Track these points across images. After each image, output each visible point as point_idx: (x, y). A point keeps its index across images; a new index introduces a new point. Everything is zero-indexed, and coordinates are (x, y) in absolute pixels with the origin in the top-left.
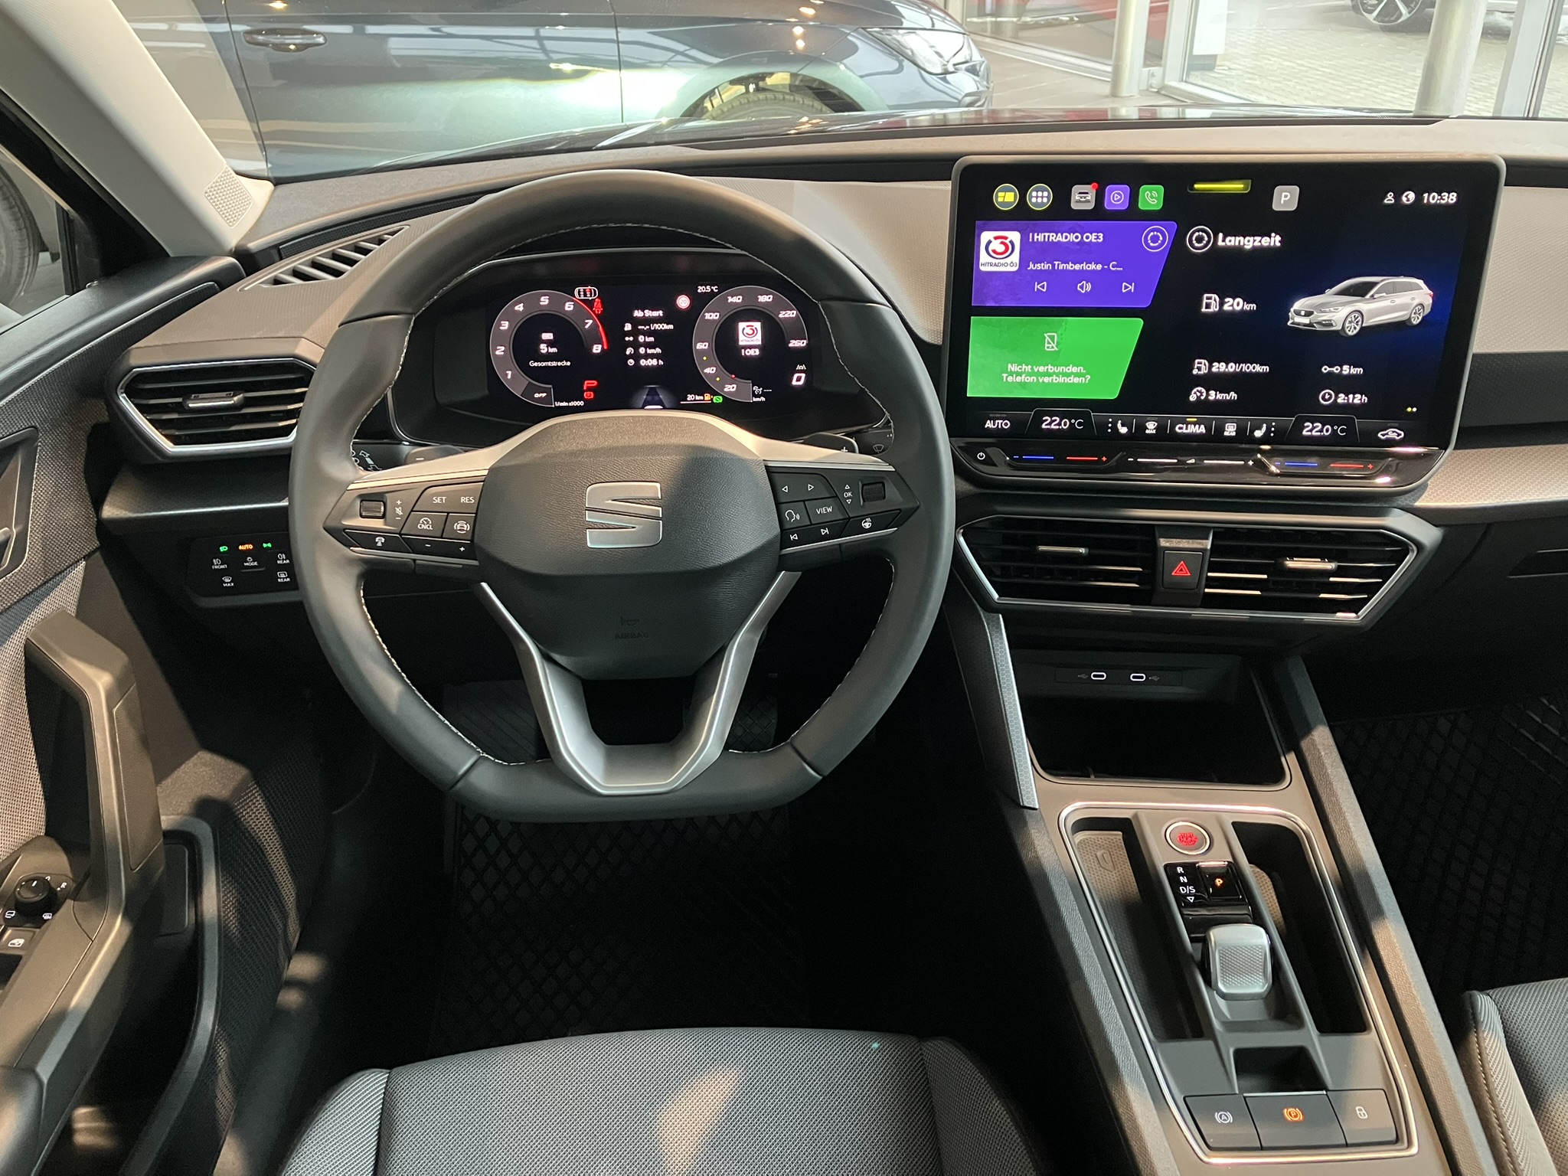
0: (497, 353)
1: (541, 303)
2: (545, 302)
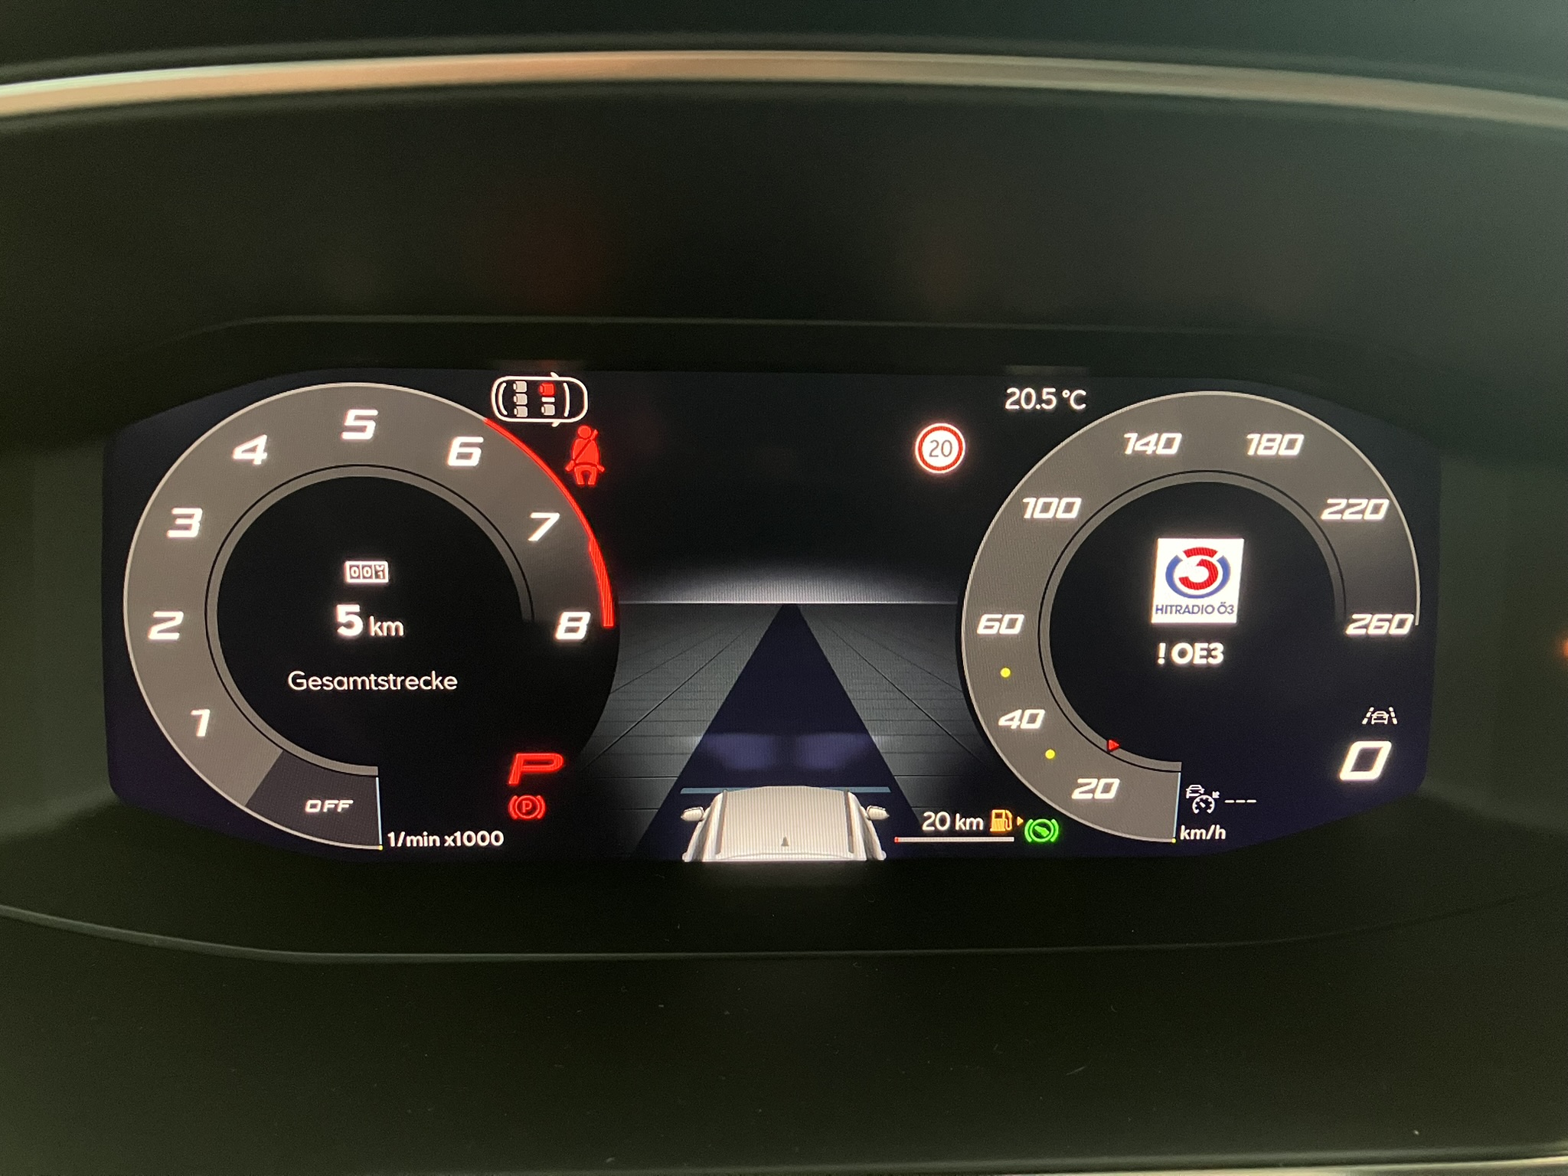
0: (155, 634)
1: (347, 436)
2: (362, 429)
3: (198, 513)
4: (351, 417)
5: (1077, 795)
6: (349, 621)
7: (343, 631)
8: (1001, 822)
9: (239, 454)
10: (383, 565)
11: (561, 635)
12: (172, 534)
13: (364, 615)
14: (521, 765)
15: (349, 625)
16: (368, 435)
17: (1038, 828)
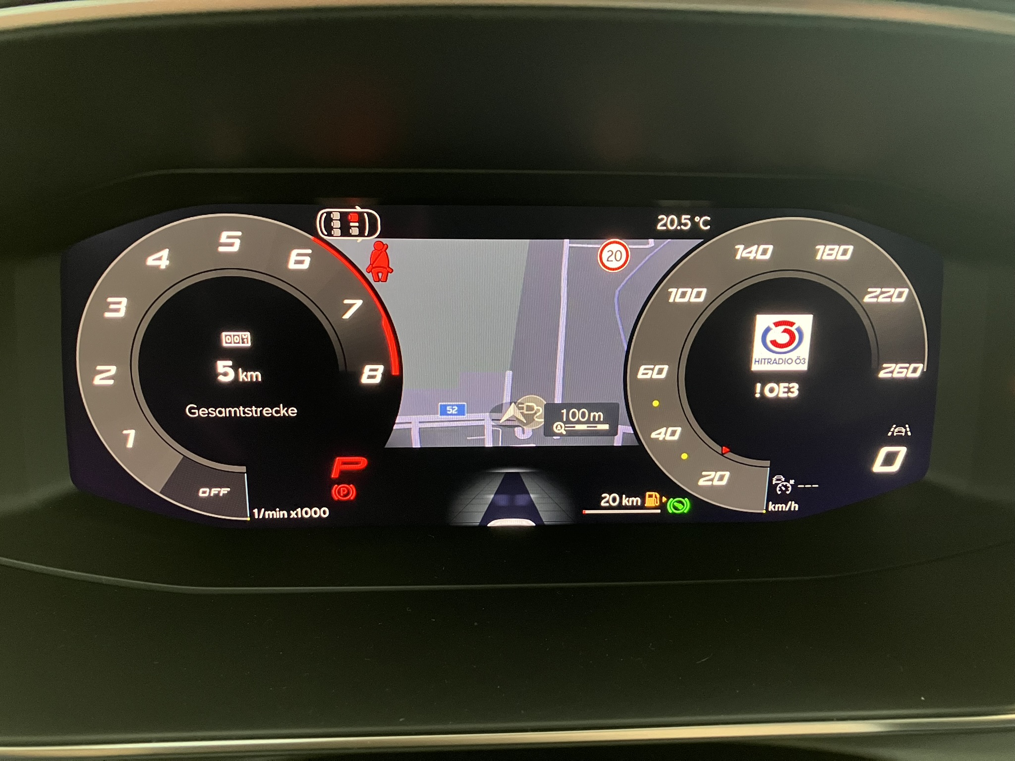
0: (98, 381)
1: (221, 249)
2: (232, 245)
3: (124, 301)
4: (224, 237)
5: (701, 482)
6: (225, 371)
7: (221, 378)
8: (652, 500)
9: (151, 261)
10: (247, 335)
11: (364, 380)
12: (108, 315)
13: (235, 368)
14: (340, 465)
15: (225, 374)
16: (236, 248)
17: (677, 505)
